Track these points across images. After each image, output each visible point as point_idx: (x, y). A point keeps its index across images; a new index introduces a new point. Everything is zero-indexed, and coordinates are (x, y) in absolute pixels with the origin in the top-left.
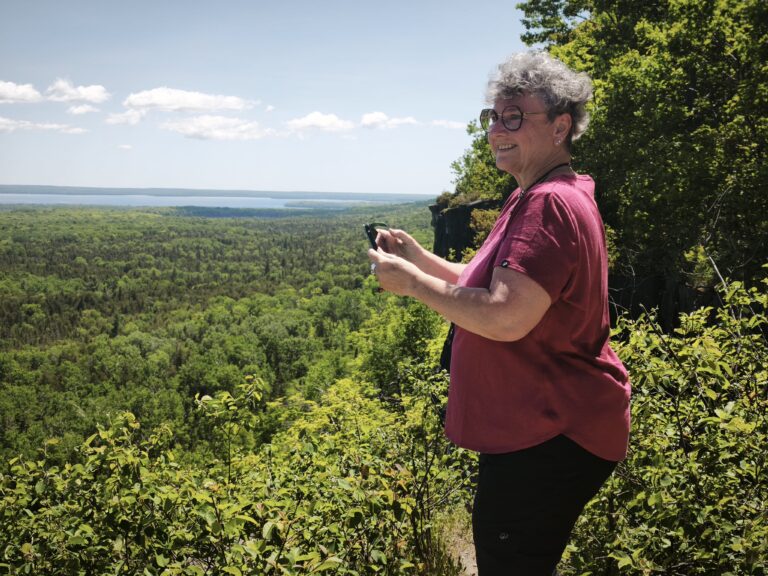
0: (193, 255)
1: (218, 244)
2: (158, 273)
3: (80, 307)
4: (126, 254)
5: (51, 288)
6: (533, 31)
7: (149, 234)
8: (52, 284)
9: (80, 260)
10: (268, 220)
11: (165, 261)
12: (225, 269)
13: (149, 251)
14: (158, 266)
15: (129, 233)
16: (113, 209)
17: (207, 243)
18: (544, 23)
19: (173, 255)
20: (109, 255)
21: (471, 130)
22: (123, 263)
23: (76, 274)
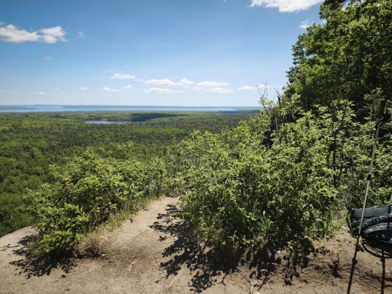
0: (211, 123)
1: (217, 120)
2: (203, 128)
3: (184, 136)
4: (195, 123)
5: (177, 131)
6: (296, 61)
7: (201, 118)
8: (178, 130)
9: (184, 124)
10: (231, 114)
11: (204, 125)
12: (219, 127)
13: (201, 122)
14: (203, 126)
15: (196, 117)
16: (193, 112)
17: (215, 120)
18: (300, 58)
19: (206, 123)
20: (191, 123)
21: (283, 89)
22: (194, 125)
23: (183, 128)
